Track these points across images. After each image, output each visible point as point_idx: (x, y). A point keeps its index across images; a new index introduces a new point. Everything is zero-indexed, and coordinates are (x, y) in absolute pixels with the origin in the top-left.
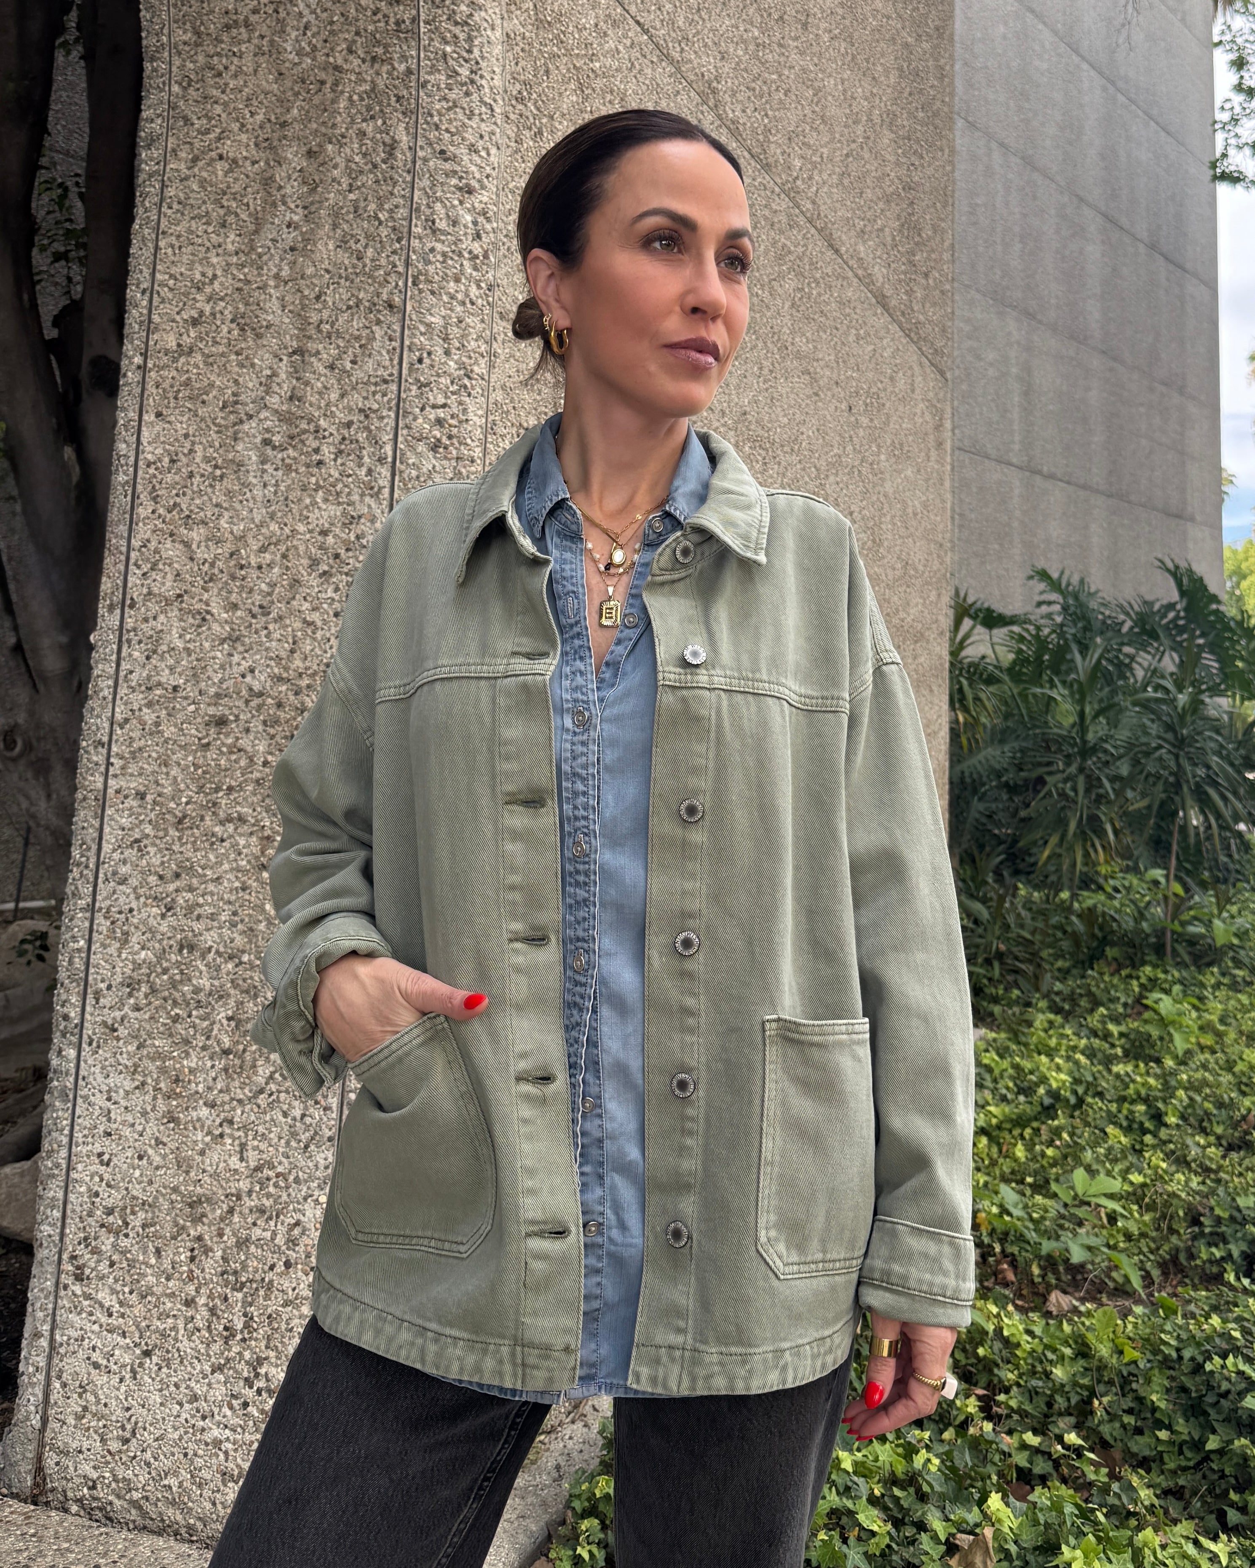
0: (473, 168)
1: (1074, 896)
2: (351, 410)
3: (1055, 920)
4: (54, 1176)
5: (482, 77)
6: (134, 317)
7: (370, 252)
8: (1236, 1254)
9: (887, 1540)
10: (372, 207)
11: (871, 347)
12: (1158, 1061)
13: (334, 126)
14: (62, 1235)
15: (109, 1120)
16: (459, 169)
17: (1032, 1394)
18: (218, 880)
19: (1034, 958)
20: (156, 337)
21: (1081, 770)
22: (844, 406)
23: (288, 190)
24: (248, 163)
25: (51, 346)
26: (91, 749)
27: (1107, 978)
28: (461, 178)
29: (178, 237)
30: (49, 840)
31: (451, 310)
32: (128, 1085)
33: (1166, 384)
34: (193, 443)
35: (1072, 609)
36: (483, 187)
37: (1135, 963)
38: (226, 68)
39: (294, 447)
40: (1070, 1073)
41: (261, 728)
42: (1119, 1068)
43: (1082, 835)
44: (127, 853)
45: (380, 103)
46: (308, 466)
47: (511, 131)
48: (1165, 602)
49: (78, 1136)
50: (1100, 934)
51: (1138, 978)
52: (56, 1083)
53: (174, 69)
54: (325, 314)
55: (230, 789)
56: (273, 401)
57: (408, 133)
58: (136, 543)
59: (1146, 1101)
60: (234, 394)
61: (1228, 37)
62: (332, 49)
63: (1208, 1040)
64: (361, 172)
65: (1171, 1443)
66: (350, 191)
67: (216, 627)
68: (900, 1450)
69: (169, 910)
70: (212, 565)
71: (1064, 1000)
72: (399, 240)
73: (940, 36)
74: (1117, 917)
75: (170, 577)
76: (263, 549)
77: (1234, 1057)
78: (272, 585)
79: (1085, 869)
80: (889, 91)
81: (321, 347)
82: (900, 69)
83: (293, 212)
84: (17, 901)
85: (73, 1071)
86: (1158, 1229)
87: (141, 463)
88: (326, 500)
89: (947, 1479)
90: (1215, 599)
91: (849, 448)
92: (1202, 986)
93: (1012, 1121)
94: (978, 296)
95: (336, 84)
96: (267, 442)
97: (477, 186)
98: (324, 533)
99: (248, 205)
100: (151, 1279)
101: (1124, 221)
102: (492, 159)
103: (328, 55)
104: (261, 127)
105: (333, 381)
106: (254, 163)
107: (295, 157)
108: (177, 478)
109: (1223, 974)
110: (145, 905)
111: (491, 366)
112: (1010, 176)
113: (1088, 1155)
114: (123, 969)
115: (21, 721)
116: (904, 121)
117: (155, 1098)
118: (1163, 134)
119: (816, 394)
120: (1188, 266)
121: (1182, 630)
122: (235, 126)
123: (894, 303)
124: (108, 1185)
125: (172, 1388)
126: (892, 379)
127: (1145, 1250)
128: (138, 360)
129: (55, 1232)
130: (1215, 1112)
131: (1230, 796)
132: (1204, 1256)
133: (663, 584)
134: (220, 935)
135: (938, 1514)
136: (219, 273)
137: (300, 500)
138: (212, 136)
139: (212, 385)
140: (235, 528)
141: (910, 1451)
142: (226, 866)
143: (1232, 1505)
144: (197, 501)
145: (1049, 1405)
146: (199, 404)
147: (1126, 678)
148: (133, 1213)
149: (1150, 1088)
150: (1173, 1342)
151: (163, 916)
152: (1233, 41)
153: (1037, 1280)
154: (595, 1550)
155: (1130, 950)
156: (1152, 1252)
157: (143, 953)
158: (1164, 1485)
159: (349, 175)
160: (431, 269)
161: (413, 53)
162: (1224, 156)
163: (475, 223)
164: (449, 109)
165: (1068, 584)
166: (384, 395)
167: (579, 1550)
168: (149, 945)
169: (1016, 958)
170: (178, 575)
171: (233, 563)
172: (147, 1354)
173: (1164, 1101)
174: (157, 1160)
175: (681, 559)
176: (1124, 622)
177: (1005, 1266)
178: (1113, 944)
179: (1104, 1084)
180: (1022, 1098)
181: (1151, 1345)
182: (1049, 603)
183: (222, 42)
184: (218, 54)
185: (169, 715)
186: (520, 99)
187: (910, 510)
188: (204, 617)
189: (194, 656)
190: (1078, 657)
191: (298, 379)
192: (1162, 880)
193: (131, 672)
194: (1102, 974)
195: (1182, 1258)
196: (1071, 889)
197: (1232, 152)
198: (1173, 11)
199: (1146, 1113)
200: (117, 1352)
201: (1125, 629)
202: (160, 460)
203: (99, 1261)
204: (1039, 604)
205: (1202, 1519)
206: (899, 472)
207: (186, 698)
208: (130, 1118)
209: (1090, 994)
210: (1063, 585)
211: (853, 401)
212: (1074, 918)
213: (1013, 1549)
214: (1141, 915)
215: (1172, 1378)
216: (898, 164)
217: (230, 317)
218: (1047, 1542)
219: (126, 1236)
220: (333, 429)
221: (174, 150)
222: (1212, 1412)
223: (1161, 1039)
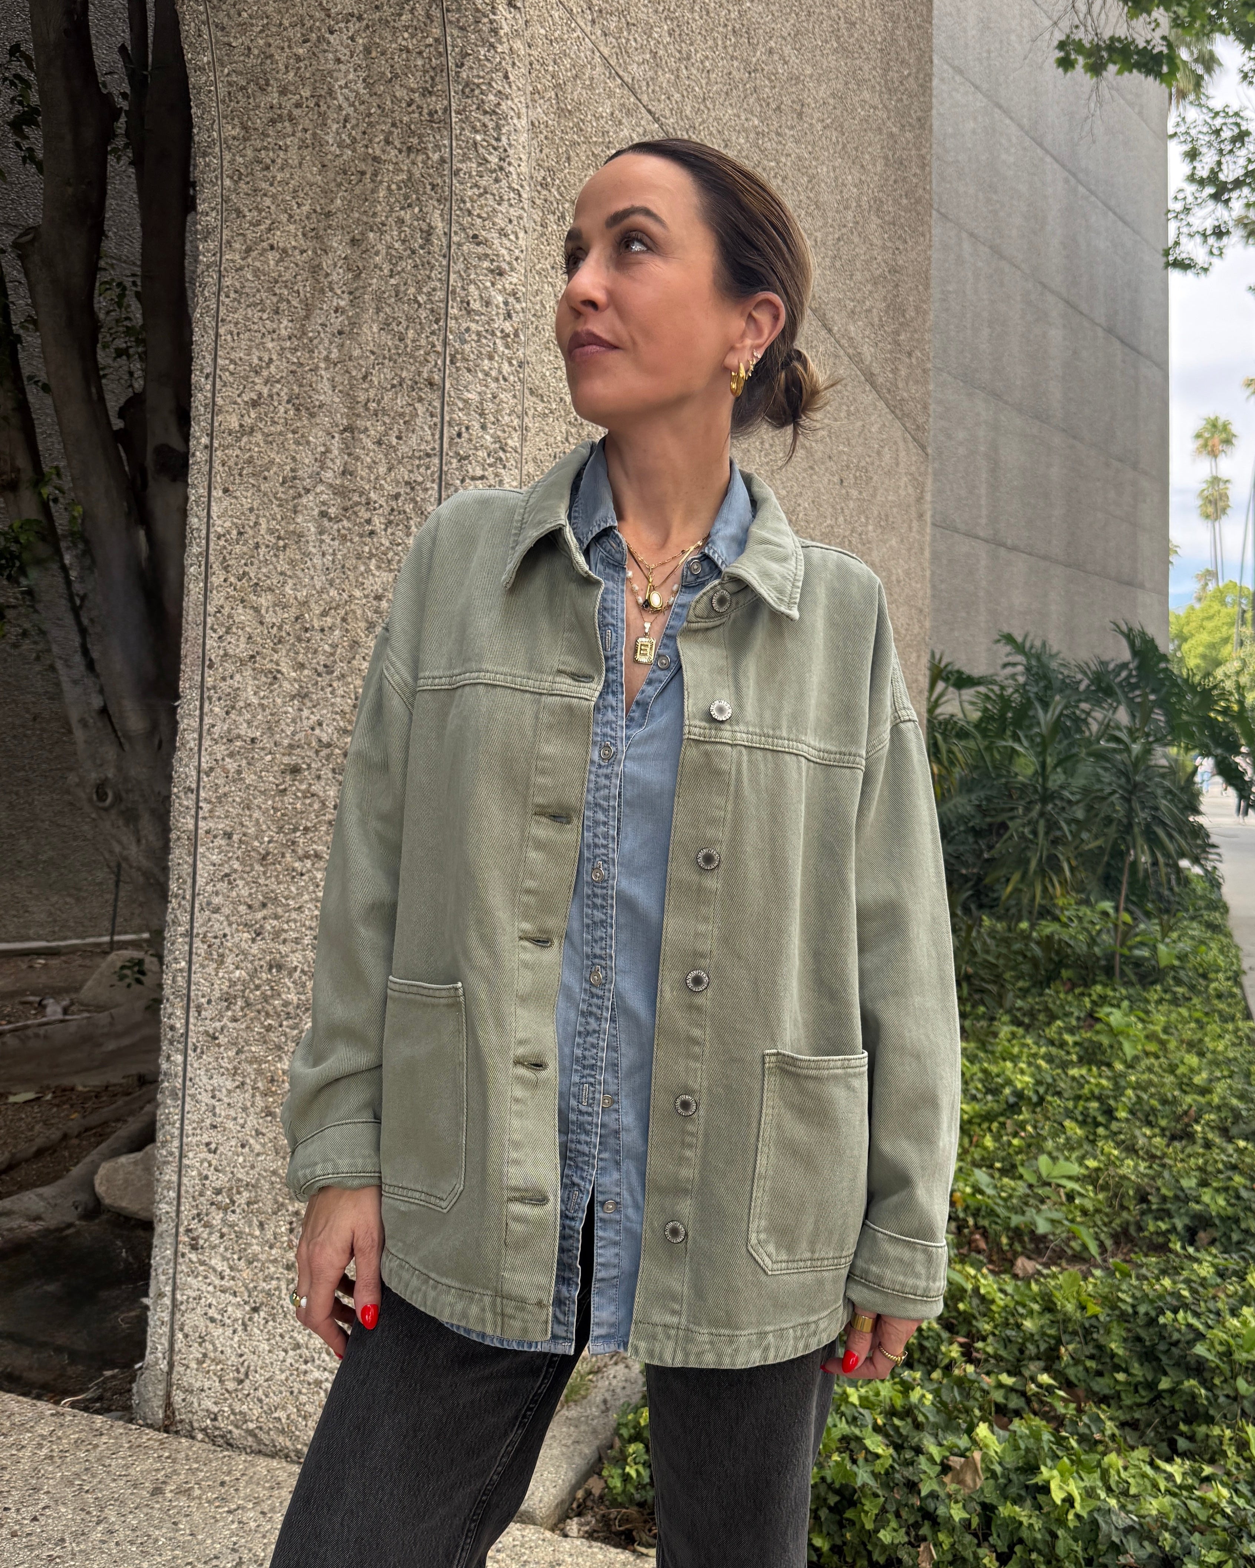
0: (504, 251)
1: (1033, 926)
2: (398, 483)
3: (1017, 946)
4: (168, 1163)
5: (510, 164)
6: (199, 400)
7: (411, 333)
8: (1180, 1226)
9: (890, 1461)
10: (412, 290)
11: (860, 424)
12: (1109, 1065)
13: (375, 214)
14: (178, 1212)
15: (214, 1115)
16: (490, 252)
17: (1007, 1342)
18: (299, 909)
19: (998, 979)
20: (220, 418)
21: (1042, 814)
22: (836, 479)
23: (335, 277)
24: (297, 252)
25: (119, 436)
26: (182, 795)
27: (1062, 996)
28: (492, 261)
29: (236, 324)
30: (141, 880)
31: (486, 386)
32: (230, 1085)
33: (1121, 460)
34: (258, 517)
35: (1035, 670)
36: (513, 269)
37: (1087, 982)
38: (273, 161)
39: (348, 518)
40: (1033, 1075)
41: (330, 775)
42: (1074, 1072)
43: (1042, 872)
44: (219, 885)
45: (417, 192)
46: (361, 536)
47: (537, 215)
48: (1119, 661)
49: (188, 1128)
50: (1056, 958)
51: (1090, 995)
52: (166, 1084)
53: (225, 163)
54: (372, 393)
55: (306, 829)
56: (328, 475)
57: (443, 220)
58: (211, 609)
59: (1099, 1099)
60: (293, 470)
61: (1182, 129)
62: (371, 141)
63: (1152, 1047)
64: (401, 258)
65: (1128, 1383)
66: (391, 276)
67: (286, 685)
68: (898, 1387)
69: (258, 935)
70: (280, 628)
71: (1024, 1015)
72: (437, 321)
73: (922, 127)
74: (1072, 943)
75: (242, 639)
76: (324, 614)
77: (1177, 1061)
78: (334, 646)
79: (1043, 902)
80: (876, 178)
81: (369, 424)
82: (886, 158)
83: (339, 297)
84: (112, 934)
85: (181, 1074)
86: (1111, 1206)
87: (212, 536)
88: (379, 568)
89: (939, 1411)
90: (1164, 658)
91: (841, 519)
92: (1147, 1001)
93: (980, 1116)
94: (949, 379)
95: (375, 174)
96: (324, 514)
97: (507, 268)
98: (378, 598)
99: (298, 292)
100: (256, 1248)
101: (1084, 307)
102: (520, 242)
103: (367, 147)
104: (308, 218)
105: (381, 456)
106: (302, 252)
107: (338, 244)
108: (245, 549)
109: (1165, 991)
110: (237, 931)
111: (523, 439)
112: (980, 264)
113: (1049, 1144)
114: (220, 987)
115: (110, 775)
116: (889, 207)
117: (253, 1096)
118: (1120, 224)
119: (812, 468)
120: (1143, 349)
121: (1135, 687)
122: (284, 218)
123: (881, 380)
124: (216, 1170)
125: (278, 1338)
126: (879, 453)
127: (1099, 1223)
128: (205, 440)
129: (172, 1209)
130: (1159, 1107)
131: (1176, 835)
132: (1151, 1228)
133: (696, 631)
134: (304, 956)
135: (932, 1440)
136: (274, 357)
137: (355, 568)
138: (262, 227)
139: (272, 462)
140: (299, 594)
141: (907, 1388)
142: (306, 897)
143: (1182, 1434)
144: (264, 570)
145: (1022, 1352)
146: (261, 480)
147: (1083, 732)
148: (239, 1193)
149: (1103, 1087)
150: (1129, 1300)
151: (254, 940)
152: (1187, 133)
153: (1006, 1248)
154: (641, 1469)
155: (1083, 972)
156: (1105, 1225)
157: (237, 973)
158: (1122, 1418)
159: (390, 261)
160: (467, 347)
161: (446, 142)
162: (1177, 243)
163: (506, 303)
164: (480, 195)
165: (1032, 647)
166: (428, 468)
167: (628, 1469)
168: (242, 965)
169: (983, 979)
170: (250, 638)
171: (298, 626)
172: (255, 1310)
173: (1115, 1098)
174: (258, 1148)
175: (716, 607)
176: (1081, 681)
177: (978, 1237)
178: (1067, 967)
179: (1062, 1085)
180: (989, 1097)
181: (1110, 1302)
182: (1014, 665)
183: (268, 136)
184: (266, 148)
185: (249, 764)
186: (545, 185)
187: (894, 578)
188: (275, 676)
189: (268, 711)
190: (1040, 712)
191: (349, 455)
192: (1111, 911)
193: (213, 726)
194: (1057, 992)
195: (1132, 1230)
196: (1029, 920)
197: (1184, 240)
198: (1131, 105)
199: (1099, 1109)
200: (230, 1309)
201: (1082, 687)
202: (229, 533)
203: (210, 1233)
204: (1005, 666)
205: (1155, 1446)
206: (884, 542)
207: (263, 749)
208: (232, 1113)
209: (1047, 1009)
210: (1028, 645)
211: (844, 474)
212: (1033, 945)
213: (998, 1469)
214: (1093, 941)
215: (1129, 1330)
216: (884, 248)
217: (286, 398)
218: (1027, 1463)
219: (233, 1212)
220: (382, 501)
221: (228, 242)
222: (1163, 1358)
223: (1111, 1047)
